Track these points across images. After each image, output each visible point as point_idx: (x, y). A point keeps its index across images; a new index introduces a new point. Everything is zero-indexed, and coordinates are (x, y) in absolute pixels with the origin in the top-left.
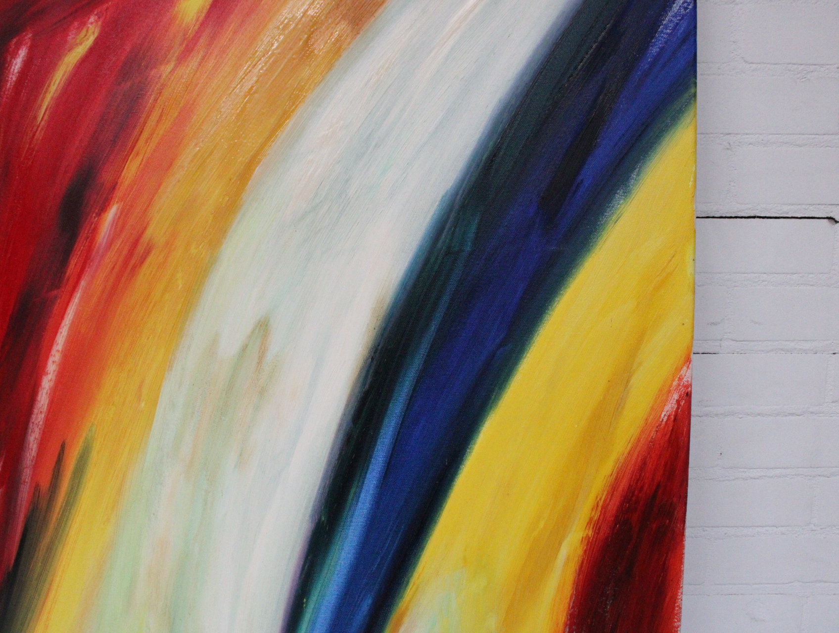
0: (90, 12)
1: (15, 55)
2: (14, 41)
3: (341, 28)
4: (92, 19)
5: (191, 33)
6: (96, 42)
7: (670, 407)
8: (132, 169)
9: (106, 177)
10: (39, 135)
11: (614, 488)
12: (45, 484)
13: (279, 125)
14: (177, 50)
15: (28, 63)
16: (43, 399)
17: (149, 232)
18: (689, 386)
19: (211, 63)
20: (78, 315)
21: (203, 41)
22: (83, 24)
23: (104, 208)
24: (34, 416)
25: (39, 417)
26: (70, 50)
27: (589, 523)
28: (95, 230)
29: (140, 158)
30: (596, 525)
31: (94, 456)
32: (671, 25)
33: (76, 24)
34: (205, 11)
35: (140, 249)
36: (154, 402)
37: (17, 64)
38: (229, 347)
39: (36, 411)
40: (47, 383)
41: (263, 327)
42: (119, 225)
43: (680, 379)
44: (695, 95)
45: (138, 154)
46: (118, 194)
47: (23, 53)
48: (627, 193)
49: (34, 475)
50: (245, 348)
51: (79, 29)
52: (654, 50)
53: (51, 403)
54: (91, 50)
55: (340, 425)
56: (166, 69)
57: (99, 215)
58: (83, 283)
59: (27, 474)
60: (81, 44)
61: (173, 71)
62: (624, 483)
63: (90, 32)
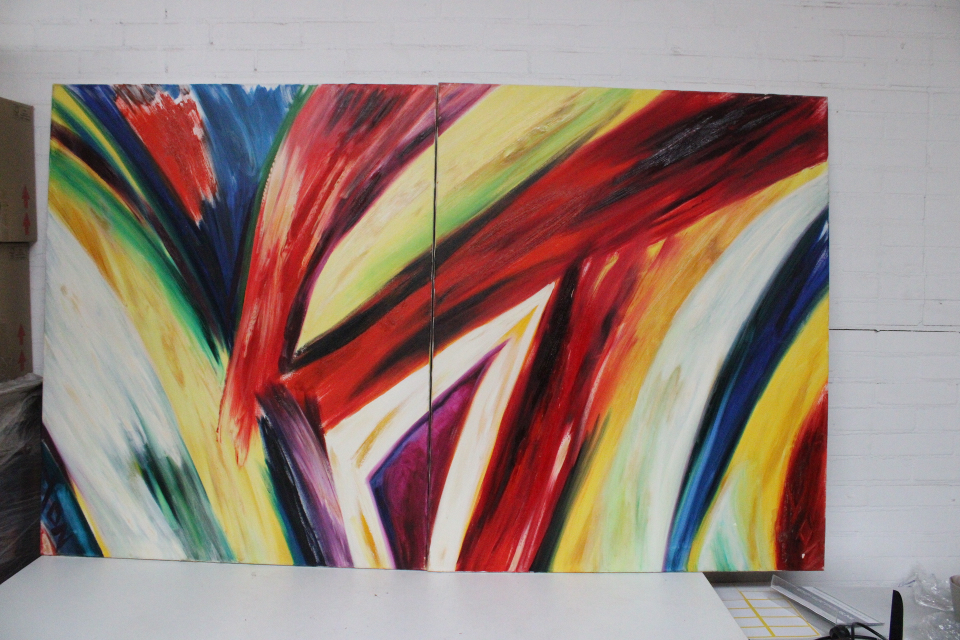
0: (615, 251)
1: (585, 265)
2: (585, 260)
3: (708, 261)
4: (616, 253)
5: (653, 260)
6: (618, 262)
7: (821, 399)
8: (631, 310)
9: (620, 312)
10: (594, 296)
11: (802, 428)
12: (590, 431)
13: (686, 296)
14: (648, 266)
15: (590, 269)
16: (592, 397)
17: (636, 334)
18: (827, 392)
19: (660, 272)
20: (608, 364)
21: (658, 263)
22: (612, 255)
23: (619, 324)
24: (587, 404)
25: (589, 404)
26: (607, 264)
27: (793, 442)
28: (616, 332)
29: (633, 306)
30: (796, 443)
31: (611, 418)
32: (821, 263)
33: (609, 255)
34: (658, 252)
35: (633, 340)
36: (636, 397)
37: (586, 269)
38: (665, 377)
39: (588, 402)
40: (594, 391)
41: (678, 369)
42: (624, 332)
43: (824, 389)
44: (828, 288)
45: (633, 304)
46: (625, 319)
47: (588, 264)
48: (805, 323)
49: (586, 427)
50: (671, 378)
51: (611, 256)
52: (815, 272)
53: (595, 398)
54: (615, 266)
55: (705, 406)
56: (644, 273)
57: (617, 327)
58: (610, 352)
59: (583, 427)
60: (611, 262)
61: (647, 274)
62: (806, 426)
63: (615, 258)
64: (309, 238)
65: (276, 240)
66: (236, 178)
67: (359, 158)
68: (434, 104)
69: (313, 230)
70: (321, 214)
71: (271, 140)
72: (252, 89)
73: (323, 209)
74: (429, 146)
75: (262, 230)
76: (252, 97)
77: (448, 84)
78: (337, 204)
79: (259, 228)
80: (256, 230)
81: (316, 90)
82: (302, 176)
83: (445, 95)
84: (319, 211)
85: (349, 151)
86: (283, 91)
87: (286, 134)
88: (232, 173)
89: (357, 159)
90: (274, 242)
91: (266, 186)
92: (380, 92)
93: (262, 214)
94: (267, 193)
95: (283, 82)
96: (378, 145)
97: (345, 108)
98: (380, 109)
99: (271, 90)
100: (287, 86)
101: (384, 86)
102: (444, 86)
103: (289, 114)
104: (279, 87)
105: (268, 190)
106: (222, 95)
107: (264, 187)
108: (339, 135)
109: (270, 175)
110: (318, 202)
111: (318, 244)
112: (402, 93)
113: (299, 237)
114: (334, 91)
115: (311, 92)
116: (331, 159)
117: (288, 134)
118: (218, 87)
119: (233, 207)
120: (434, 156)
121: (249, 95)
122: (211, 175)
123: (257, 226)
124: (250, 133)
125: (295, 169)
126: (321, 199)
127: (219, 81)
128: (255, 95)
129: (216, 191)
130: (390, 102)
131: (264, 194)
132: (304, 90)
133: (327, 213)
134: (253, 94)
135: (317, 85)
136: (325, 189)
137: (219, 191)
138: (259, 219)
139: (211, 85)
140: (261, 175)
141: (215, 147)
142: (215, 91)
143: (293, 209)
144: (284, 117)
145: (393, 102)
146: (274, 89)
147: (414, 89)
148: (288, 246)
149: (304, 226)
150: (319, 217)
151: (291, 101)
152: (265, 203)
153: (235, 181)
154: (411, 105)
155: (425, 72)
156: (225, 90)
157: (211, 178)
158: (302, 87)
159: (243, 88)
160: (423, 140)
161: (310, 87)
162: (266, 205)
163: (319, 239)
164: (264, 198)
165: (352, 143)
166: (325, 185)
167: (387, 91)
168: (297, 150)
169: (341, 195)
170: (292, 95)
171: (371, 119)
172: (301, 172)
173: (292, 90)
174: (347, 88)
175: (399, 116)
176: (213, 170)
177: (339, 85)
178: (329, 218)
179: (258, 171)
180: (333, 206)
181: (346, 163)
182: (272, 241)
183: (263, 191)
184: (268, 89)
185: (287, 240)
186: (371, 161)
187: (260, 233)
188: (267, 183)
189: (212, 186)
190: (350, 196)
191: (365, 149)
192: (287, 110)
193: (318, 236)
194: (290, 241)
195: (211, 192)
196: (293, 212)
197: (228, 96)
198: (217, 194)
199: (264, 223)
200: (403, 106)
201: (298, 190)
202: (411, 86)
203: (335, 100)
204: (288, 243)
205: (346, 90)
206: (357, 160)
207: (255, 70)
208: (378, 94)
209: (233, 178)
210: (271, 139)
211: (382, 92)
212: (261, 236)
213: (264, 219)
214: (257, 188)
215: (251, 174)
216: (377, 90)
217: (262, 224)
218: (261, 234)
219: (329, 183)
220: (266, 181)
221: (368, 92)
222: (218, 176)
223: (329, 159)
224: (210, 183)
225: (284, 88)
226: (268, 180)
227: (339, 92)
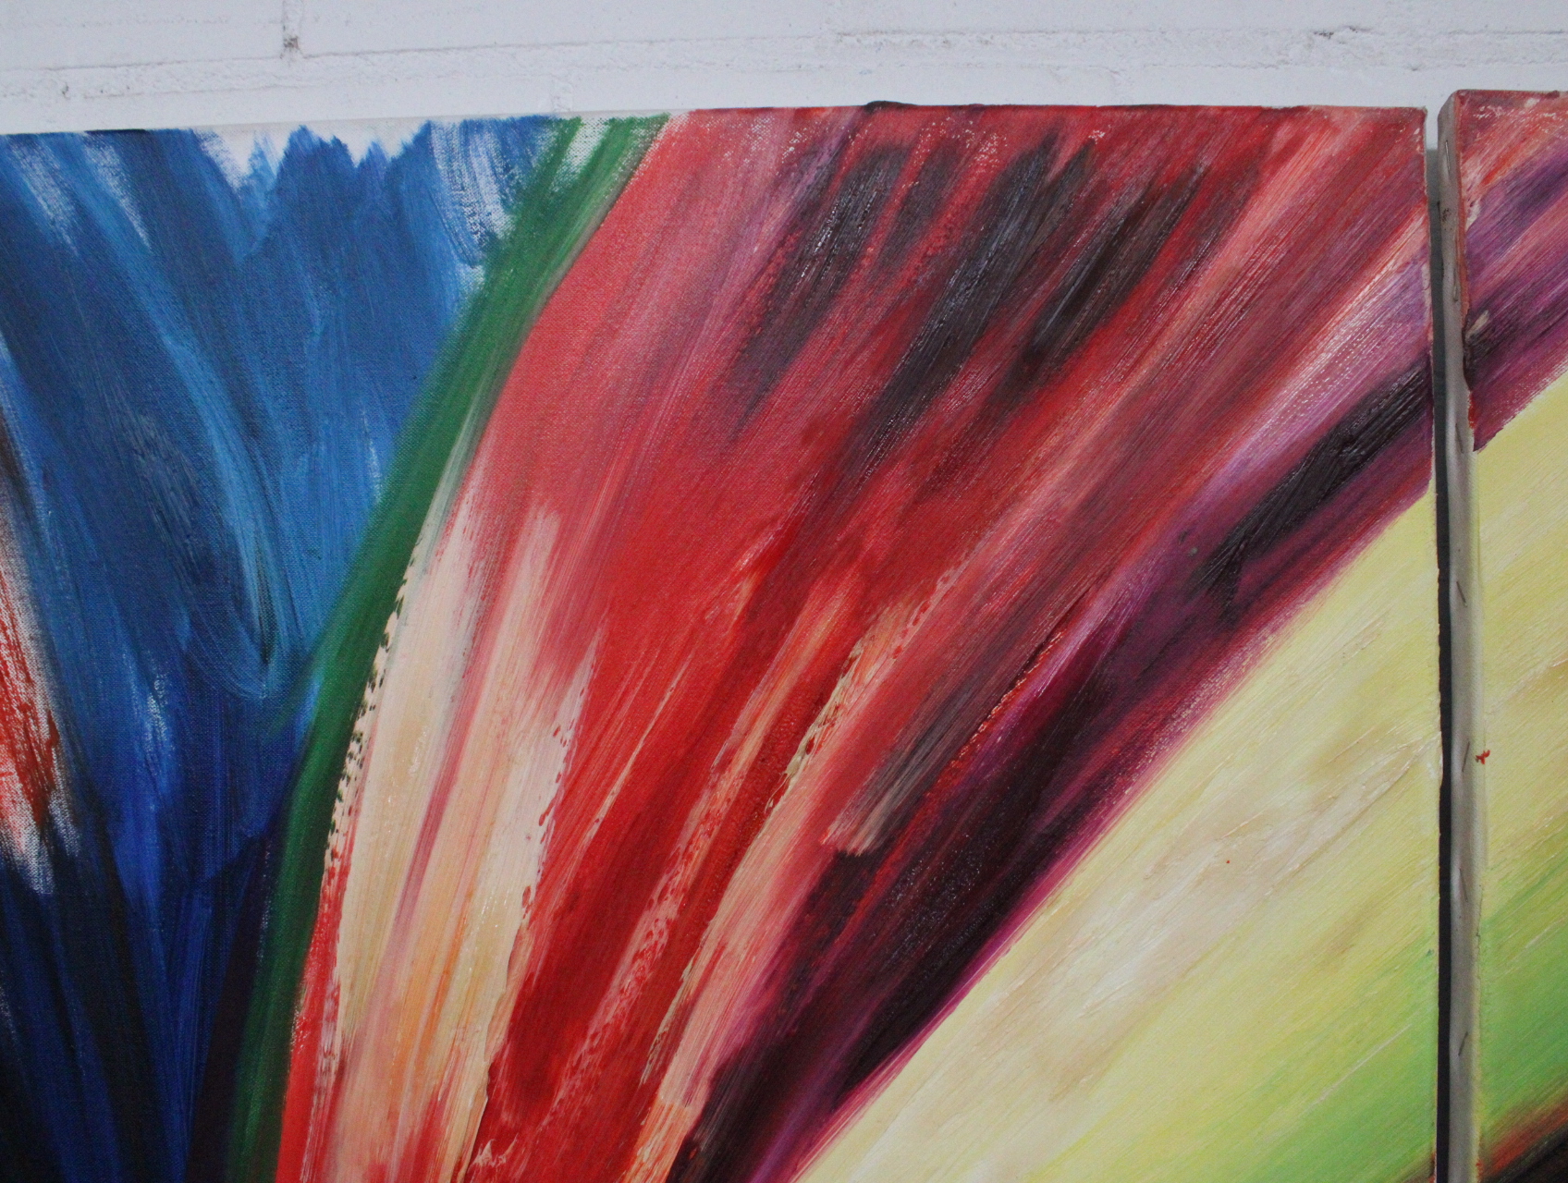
64: (638, 1100)
65: (420, 1108)
66: (167, 710)
67: (941, 588)
68: (1414, 234)
69: (653, 1055)
70: (705, 956)
71: (376, 464)
72: (261, 155)
73: (717, 924)
74: (1402, 509)
75: (332, 1040)
76: (263, 205)
77: (1526, 95)
78: (801, 892)
79: (313, 1026)
80: (297, 1038)
81: (655, 147)
82: (572, 706)
83: (1507, 172)
84: (686, 937)
85: (876, 541)
86: (450, 161)
87: (467, 426)
88: (146, 679)
89: (928, 592)
90: (409, 1122)
91: (351, 767)
92: (1066, 153)
93: (331, 939)
94: (353, 812)
95: (451, 107)
96: (1070, 502)
97: (847, 262)
98: (1070, 270)
99: (375, 155)
100: (470, 128)
101: (1092, 115)
102: (1499, 112)
103: (481, 303)
104: (423, 139)
105: (359, 792)
106: (91, 203)
107: (335, 771)
108: (807, 436)
109: (369, 696)
110: (683, 874)
111: (688, 1145)
112: (1206, 161)
113: (561, 1094)
114: (767, 150)
115: (626, 160)
116: (759, 592)
117: (479, 434)
118: (63, 146)
119: (152, 895)
120: (1434, 572)
121: (246, 190)
122: (21, 686)
123: (301, 1014)
124: (251, 427)
125: (524, 664)
126: (699, 855)
127: (76, 119)
128: (280, 190)
129: (52, 786)
130: (1135, 217)
131: (339, 816)
132: (580, 151)
133: (739, 943)
134: (271, 183)
135: (662, 119)
136: (726, 787)
137: (67, 785)
138: (310, 975)
139: (26, 141)
140: (318, 684)
141: (44, 515)
142: (52, 173)
143: (515, 918)
144: (455, 318)
145: (1149, 225)
146: (393, 150)
147: (1283, 134)
148: (496, 1150)
149: (594, 1026)
150: (691, 975)
151: (500, 221)
152: (344, 872)
153: (163, 728)
154: (1269, 238)
155: (1327, 35)
156: (105, 164)
157: (24, 708)
158: (568, 128)
159: (211, 149)
160: (1356, 467)
161: (619, 129)
162: (352, 882)
163: (693, 1112)
164: (337, 841)
165: (894, 487)
166: (725, 764)
167: (1107, 147)
168: (541, 532)
169: (835, 831)
170: (504, 173)
171: (1017, 326)
172: (566, 672)
173: (504, 151)
174: (855, 129)
175: (1195, 303)
176: (31, 652)
177: (802, 115)
178: (756, 975)
179: (298, 667)
180: (780, 900)
181: (857, 623)
182: (392, 1115)
183: (328, 795)
184: (358, 153)
185: (490, 1113)
186: (1027, 608)
187: (322, 1062)
188: (354, 747)
189: (31, 754)
190: (890, 836)
191: (982, 518)
192: (473, 277)
193: (688, 1097)
194: (506, 1117)
195: (26, 791)
196: (518, 938)
197: (124, 203)
198: (59, 808)
199: (344, 998)
200: (1217, 243)
201: (549, 791)
202: (1263, 119)
203: (780, 212)
204: (490, 1129)
205: (844, 143)
206: (934, 601)
207: (291, 43)
208: (1057, 169)
209: (152, 702)
210: (374, 460)
211: (1079, 157)
212: (328, 1081)
213: (342, 971)
214: (295, 767)
215: (261, 685)
216: (1048, 145)
217: (328, 1006)
218: (327, 1064)
219: (748, 752)
220: (346, 733)
221: (988, 154)
222: (62, 694)
223: (745, 588)
224: (19, 736)
225: (456, 142)
226: (361, 725)
227: (807, 152)
